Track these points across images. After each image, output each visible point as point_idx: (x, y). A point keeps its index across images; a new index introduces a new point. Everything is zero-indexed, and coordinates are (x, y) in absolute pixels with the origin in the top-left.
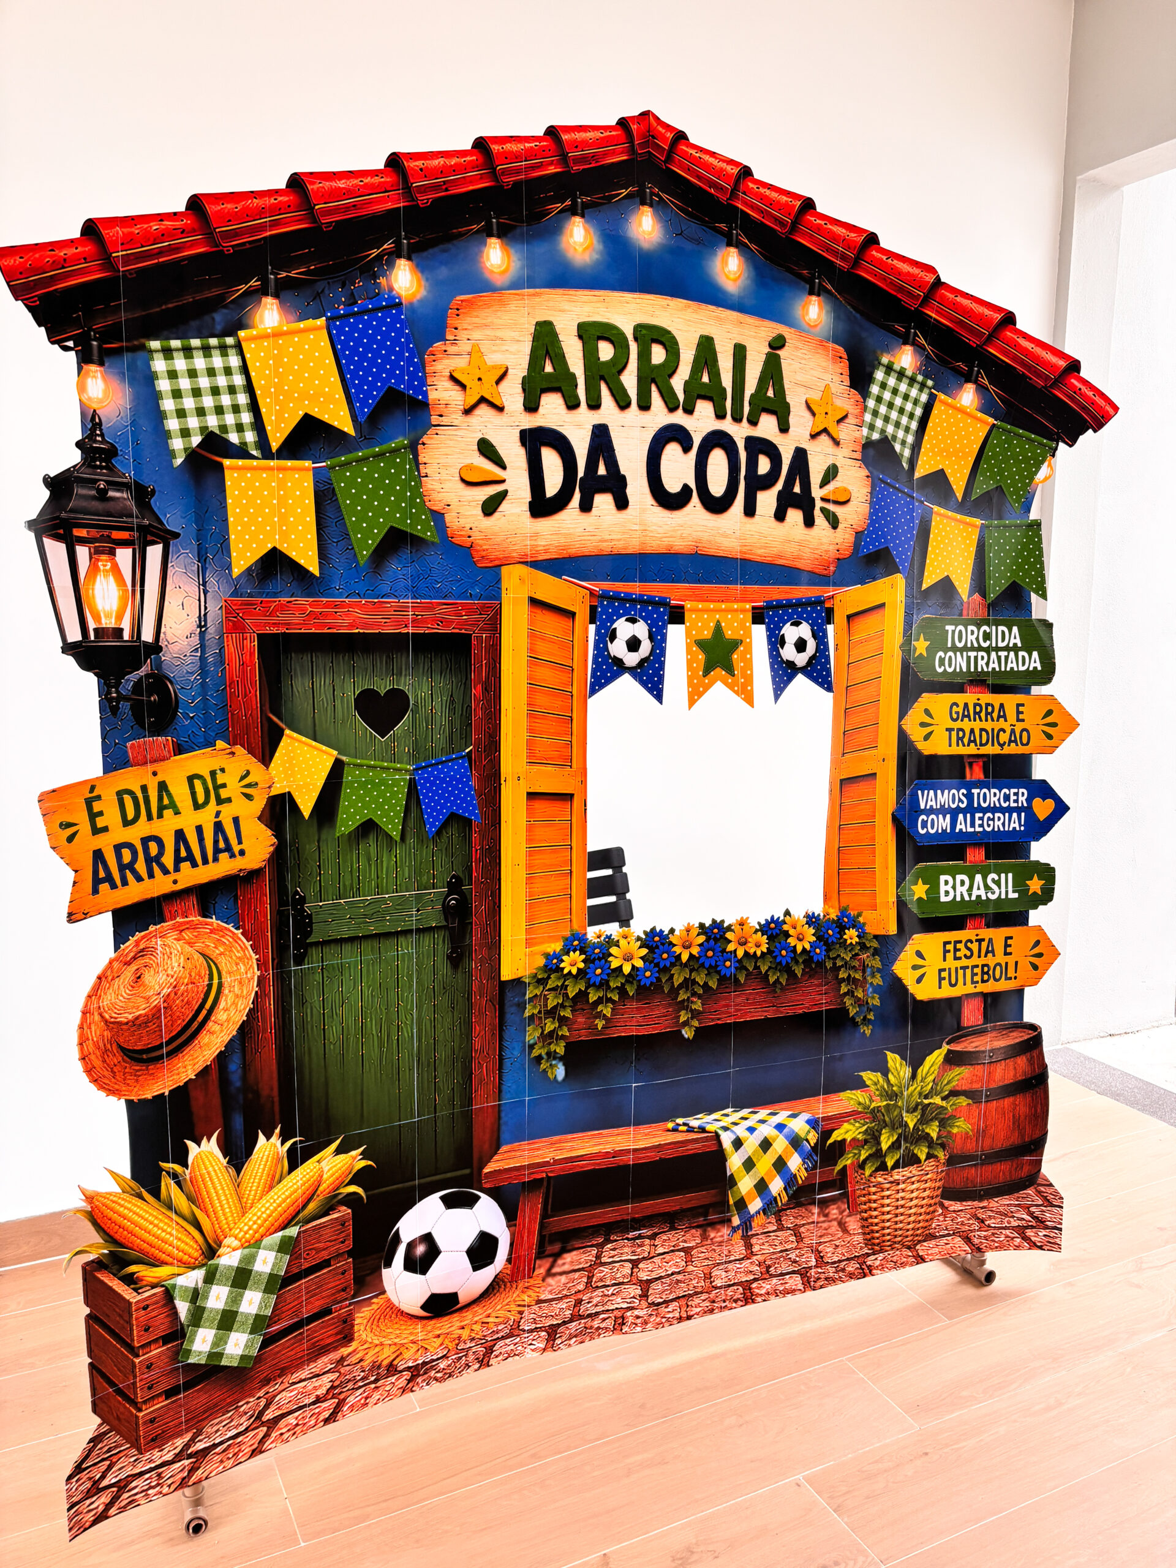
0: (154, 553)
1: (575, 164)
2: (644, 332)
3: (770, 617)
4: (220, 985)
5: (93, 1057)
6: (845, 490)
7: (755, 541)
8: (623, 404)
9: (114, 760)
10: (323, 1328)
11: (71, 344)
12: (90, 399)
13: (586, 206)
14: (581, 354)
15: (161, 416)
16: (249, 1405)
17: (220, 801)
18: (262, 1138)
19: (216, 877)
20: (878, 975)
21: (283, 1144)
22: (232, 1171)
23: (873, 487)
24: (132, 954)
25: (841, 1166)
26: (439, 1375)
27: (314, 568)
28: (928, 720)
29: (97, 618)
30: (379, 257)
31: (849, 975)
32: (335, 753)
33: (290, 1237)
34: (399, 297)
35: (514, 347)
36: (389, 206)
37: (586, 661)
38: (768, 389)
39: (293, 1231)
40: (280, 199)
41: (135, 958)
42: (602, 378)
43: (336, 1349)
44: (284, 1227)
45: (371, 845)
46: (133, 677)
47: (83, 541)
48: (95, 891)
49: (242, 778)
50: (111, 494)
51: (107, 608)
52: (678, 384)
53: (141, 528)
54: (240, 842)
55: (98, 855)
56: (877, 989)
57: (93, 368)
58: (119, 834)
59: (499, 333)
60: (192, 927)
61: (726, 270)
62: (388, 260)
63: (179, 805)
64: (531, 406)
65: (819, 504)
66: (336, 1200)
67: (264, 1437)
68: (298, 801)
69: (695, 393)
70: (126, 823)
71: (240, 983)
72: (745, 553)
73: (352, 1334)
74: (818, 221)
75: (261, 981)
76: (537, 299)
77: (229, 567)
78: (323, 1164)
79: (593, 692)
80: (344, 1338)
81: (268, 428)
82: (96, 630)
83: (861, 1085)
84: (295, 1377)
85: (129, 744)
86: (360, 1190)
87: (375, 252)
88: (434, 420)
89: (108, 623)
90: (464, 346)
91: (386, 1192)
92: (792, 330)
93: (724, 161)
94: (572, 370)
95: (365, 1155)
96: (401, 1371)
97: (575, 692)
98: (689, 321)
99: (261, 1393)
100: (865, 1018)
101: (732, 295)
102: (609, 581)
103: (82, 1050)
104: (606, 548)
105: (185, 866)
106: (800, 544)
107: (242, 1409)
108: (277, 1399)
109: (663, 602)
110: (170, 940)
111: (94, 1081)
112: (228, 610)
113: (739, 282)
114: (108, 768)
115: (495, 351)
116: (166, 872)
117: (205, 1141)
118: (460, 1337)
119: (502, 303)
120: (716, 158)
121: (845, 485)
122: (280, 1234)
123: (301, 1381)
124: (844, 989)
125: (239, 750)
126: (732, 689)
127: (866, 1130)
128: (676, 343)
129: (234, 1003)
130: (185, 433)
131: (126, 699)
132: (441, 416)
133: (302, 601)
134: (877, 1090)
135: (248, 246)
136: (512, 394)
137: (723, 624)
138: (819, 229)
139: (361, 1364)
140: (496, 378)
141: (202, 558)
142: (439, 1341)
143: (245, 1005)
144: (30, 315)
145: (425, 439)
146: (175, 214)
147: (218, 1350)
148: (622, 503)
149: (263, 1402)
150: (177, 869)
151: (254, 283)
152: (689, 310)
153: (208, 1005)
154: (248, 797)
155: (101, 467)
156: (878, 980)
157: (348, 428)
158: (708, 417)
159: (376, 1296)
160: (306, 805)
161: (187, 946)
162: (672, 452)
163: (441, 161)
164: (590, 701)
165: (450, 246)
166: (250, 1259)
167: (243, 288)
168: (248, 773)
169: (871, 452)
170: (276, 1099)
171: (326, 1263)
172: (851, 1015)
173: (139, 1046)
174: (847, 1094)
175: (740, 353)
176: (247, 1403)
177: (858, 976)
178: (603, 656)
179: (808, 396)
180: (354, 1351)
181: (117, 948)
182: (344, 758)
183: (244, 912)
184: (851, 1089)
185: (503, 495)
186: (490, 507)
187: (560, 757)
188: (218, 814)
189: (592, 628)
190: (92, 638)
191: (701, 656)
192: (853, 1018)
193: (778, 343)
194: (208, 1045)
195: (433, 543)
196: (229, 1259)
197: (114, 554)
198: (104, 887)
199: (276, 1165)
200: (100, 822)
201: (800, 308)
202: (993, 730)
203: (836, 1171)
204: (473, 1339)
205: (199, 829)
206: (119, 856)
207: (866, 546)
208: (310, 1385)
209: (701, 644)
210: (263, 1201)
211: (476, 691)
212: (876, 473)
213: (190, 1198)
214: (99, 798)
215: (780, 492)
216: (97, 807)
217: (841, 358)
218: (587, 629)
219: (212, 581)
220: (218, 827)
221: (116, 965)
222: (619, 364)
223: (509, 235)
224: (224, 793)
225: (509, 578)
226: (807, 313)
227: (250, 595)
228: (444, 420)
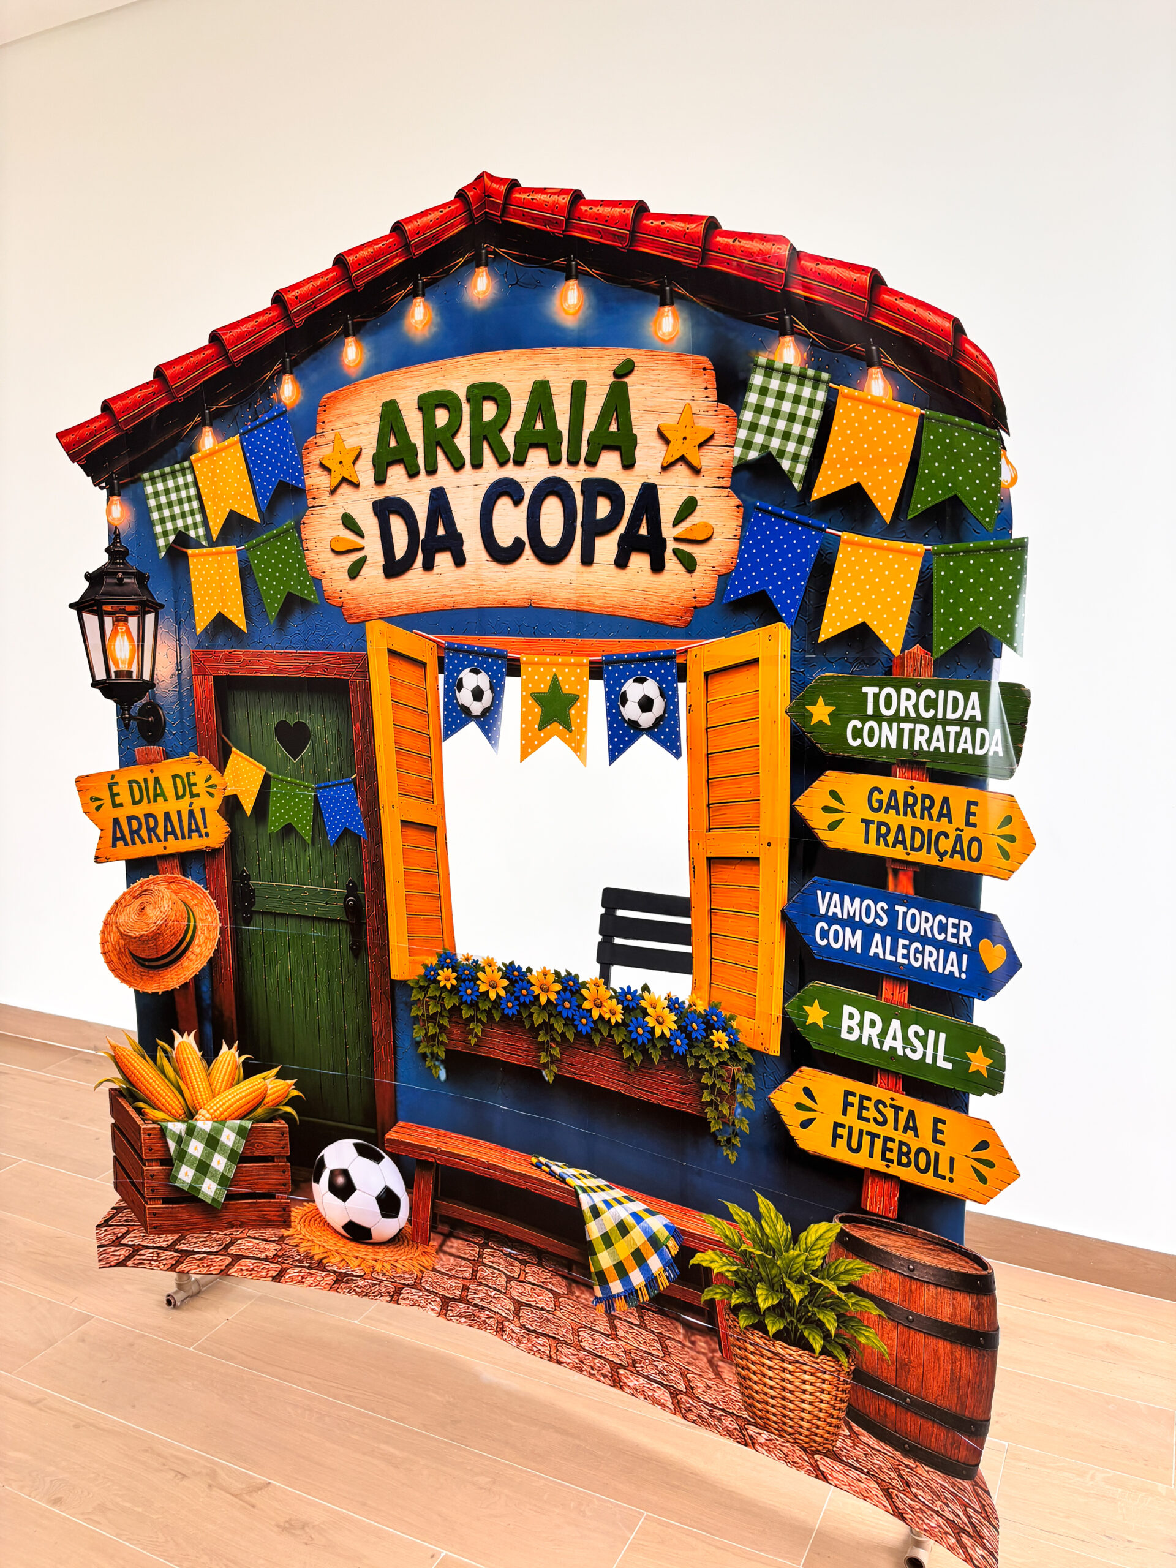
0: (150, 618)
1: (417, 249)
2: (476, 391)
3: (609, 673)
4: (195, 927)
5: (112, 954)
6: (706, 525)
7: (593, 591)
8: (457, 466)
9: (127, 759)
10: (269, 1206)
11: (104, 485)
12: (114, 519)
13: (426, 285)
14: (420, 425)
15: (152, 524)
16: (218, 1235)
17: (193, 796)
18: (225, 1047)
19: (191, 849)
20: (750, 1098)
21: (240, 1056)
22: (204, 1063)
23: (745, 518)
24: (138, 892)
25: (709, 1298)
26: (358, 1289)
27: (243, 627)
28: (834, 804)
29: (116, 664)
30: (272, 377)
31: (714, 1084)
32: (265, 768)
33: (246, 1128)
34: (285, 406)
35: (365, 429)
36: (277, 334)
37: (438, 707)
38: (610, 424)
39: (248, 1124)
40: (206, 353)
41: (140, 895)
42: (438, 444)
43: (278, 1227)
44: (241, 1119)
45: (291, 844)
46: (139, 704)
47: (108, 613)
48: (114, 845)
49: (207, 781)
50: (125, 580)
51: (123, 657)
52: (508, 437)
53: (143, 603)
54: (205, 827)
55: (116, 821)
56: (746, 1112)
57: (115, 498)
58: (130, 810)
59: (355, 419)
60: (178, 882)
61: (565, 306)
62: (276, 380)
63: (167, 794)
64: (380, 481)
65: (671, 545)
66: (276, 1113)
67: (229, 1264)
68: (243, 802)
69: (527, 442)
70: (135, 803)
71: (208, 929)
72: (583, 604)
73: (290, 1222)
74: (655, 223)
75: (222, 931)
76: (384, 382)
77: (194, 628)
78: (268, 1081)
79: (447, 736)
80: (285, 1222)
81: (211, 524)
82: (115, 672)
83: (728, 1217)
84: (251, 1233)
85: (136, 749)
86: (294, 1113)
87: (269, 374)
88: (310, 502)
89: (123, 667)
90: (330, 436)
91: (313, 1122)
92: (642, 352)
93: (554, 194)
94: (413, 441)
95: (297, 1086)
96: (328, 1271)
97: (431, 736)
98: (523, 369)
99: (227, 1232)
100: (729, 1141)
101: (572, 331)
102: (453, 634)
103: (103, 947)
104: (448, 603)
105: (171, 837)
106: (645, 592)
107: (214, 1236)
108: (239, 1242)
109: (500, 655)
110: (163, 887)
111: (113, 970)
112: (195, 658)
113: (580, 315)
114: (123, 764)
115: (352, 436)
116: (159, 840)
117: (186, 1033)
118: (373, 1267)
119: (357, 392)
120: (547, 194)
121: (705, 520)
122: (238, 1122)
123: (255, 1238)
124: (706, 1097)
125: (204, 759)
126: (569, 744)
127: (736, 1272)
128: (508, 396)
129: (204, 942)
130: (165, 534)
131: (135, 719)
132: (314, 498)
133: (239, 651)
134: (749, 1232)
135: (192, 393)
136: (365, 472)
137: (560, 678)
138: (658, 231)
139: (297, 1248)
140: (353, 459)
141: (178, 622)
142: (357, 1262)
143: (213, 945)
144: (82, 470)
145: (304, 520)
146: (148, 383)
147: (197, 1185)
148: (460, 560)
149: (228, 1240)
150: (166, 839)
151: (197, 419)
152: (523, 358)
153: (188, 939)
154: (211, 794)
155: (120, 564)
156: (749, 1103)
157: (256, 518)
158: (541, 465)
159: (308, 1201)
160: (248, 805)
161: (173, 895)
162: (504, 505)
163: (310, 285)
164: (444, 744)
165: (318, 353)
166: (220, 1132)
167: (192, 424)
168: (210, 777)
169: (745, 475)
170: (235, 1021)
171: (270, 1159)
172: (713, 1130)
173: (143, 956)
174: (710, 1218)
175: (579, 391)
176: (218, 1234)
177: (726, 1088)
178: (452, 704)
179: (660, 422)
180: (292, 1235)
181: (128, 886)
182: (271, 773)
183: (210, 877)
184: (716, 1216)
185: (363, 560)
186: (354, 572)
187: (424, 792)
188: (191, 804)
189: (441, 677)
190: (113, 677)
191: (537, 710)
192: (714, 1135)
193: (625, 370)
194: (187, 967)
195: (316, 604)
196: (204, 1124)
197: (127, 621)
198: (120, 843)
199: (236, 1070)
200: (118, 800)
201: (651, 324)
202: (930, 831)
203: (703, 1300)
204: (384, 1274)
205: (179, 813)
206: (130, 825)
207: (734, 590)
208: (263, 1245)
209: (537, 697)
210: (227, 1092)
211: (356, 727)
212: (750, 500)
213: (175, 1071)
214: (116, 783)
215: (621, 536)
216: (116, 789)
217: (705, 369)
218: (437, 678)
219: (184, 637)
220: (191, 813)
221: (127, 897)
222: (453, 428)
223: (362, 332)
224: (195, 790)
225: (372, 632)
226: (660, 328)
227: (208, 648)
228: (317, 502)
